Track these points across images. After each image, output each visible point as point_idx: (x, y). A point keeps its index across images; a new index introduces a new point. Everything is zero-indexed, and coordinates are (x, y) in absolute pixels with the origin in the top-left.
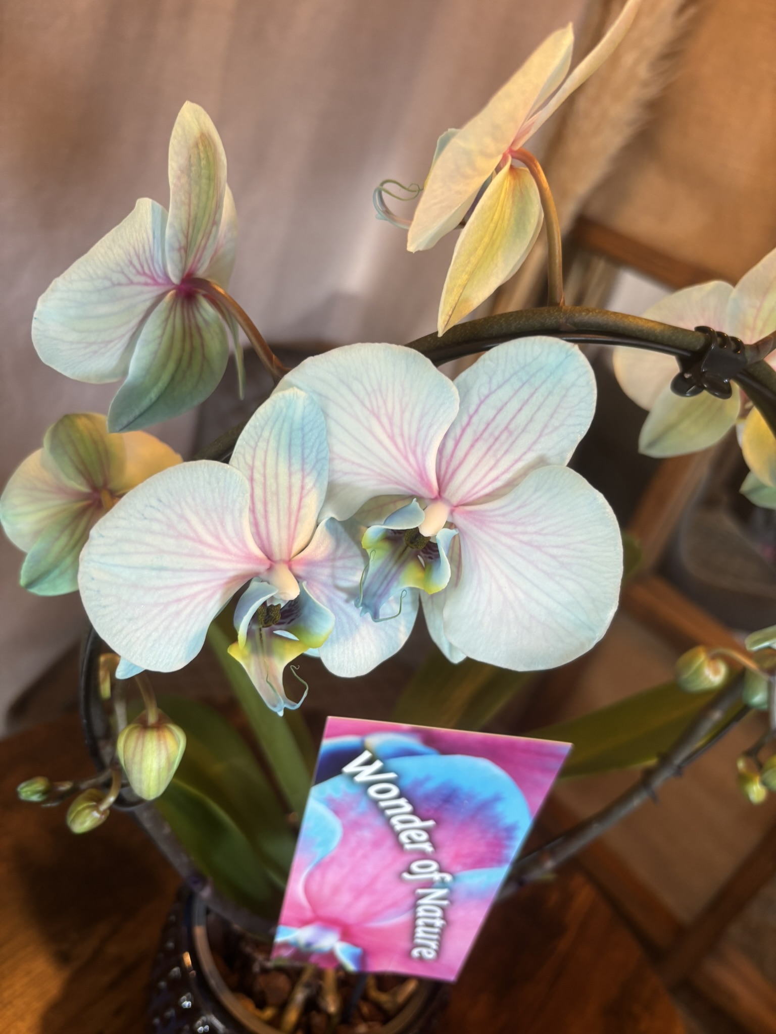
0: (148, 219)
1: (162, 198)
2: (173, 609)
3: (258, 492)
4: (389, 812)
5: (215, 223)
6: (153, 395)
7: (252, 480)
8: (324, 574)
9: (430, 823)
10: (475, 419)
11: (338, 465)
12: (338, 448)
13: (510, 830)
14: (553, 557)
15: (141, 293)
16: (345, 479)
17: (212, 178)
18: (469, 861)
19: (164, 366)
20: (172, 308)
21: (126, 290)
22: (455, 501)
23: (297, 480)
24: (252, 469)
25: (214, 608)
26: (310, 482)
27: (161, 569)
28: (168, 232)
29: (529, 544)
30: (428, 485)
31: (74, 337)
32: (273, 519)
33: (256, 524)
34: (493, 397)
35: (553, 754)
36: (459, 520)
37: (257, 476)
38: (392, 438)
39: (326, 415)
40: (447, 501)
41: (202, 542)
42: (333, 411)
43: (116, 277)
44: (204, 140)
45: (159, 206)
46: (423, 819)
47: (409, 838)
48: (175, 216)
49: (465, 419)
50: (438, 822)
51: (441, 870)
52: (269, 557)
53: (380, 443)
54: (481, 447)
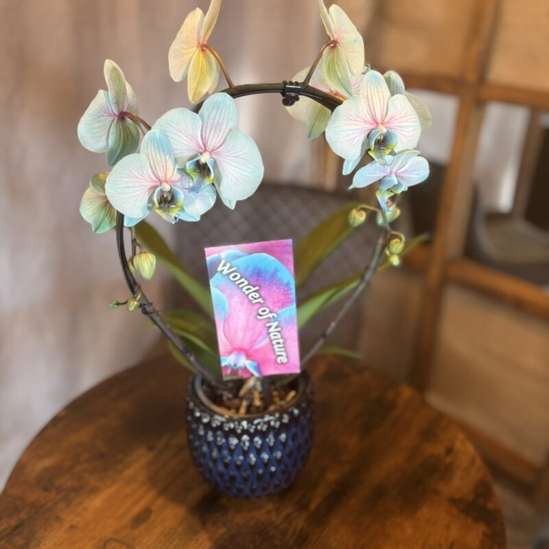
0: (103, 96)
1: (106, 89)
2: (135, 198)
3: (152, 163)
4: (241, 286)
5: (125, 94)
6: (119, 151)
7: (149, 159)
8: (179, 184)
9: (257, 288)
10: (209, 124)
11: (176, 152)
12: (174, 146)
13: (288, 284)
14: (243, 159)
15: (107, 119)
16: (179, 156)
17: (120, 80)
18: (279, 305)
19: (120, 141)
20: (118, 122)
21: (102, 118)
22: (210, 150)
23: (163, 157)
24: (148, 156)
25: (147, 197)
26: (167, 157)
27: (128, 187)
28: (110, 98)
29: (235, 157)
30: (201, 148)
31: (90, 136)
32: (158, 169)
33: (153, 172)
34: (211, 116)
35: (287, 245)
36: (214, 156)
37: (150, 158)
38: (187, 137)
39: (167, 137)
40: (208, 151)
41: (138, 178)
42: (169, 134)
43: (99, 114)
44: (114, 69)
45: (105, 92)
46: (254, 287)
47: (252, 297)
48: (111, 93)
49: (205, 125)
50: (259, 286)
51: (271, 312)
52: (159, 180)
53: (184, 139)
54: (212, 132)
